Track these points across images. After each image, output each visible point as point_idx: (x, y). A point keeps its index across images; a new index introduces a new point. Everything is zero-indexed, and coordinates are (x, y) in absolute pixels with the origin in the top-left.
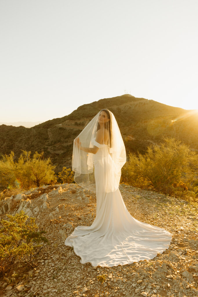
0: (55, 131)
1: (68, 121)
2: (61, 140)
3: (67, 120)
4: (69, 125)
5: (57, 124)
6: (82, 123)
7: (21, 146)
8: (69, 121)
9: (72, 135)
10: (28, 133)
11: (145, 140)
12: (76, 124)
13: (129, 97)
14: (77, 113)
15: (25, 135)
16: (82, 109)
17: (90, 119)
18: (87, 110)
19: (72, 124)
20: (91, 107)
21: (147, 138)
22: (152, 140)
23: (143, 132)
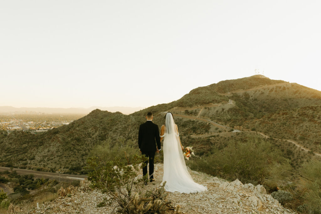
0: (159, 120)
1: (177, 107)
3: (175, 106)
4: (177, 114)
5: (162, 111)
6: (194, 111)
8: (178, 109)
9: (180, 126)
10: (125, 121)
11: (284, 140)
12: (187, 112)
13: (261, 78)
14: (189, 97)
15: (121, 124)
16: (195, 94)
17: (205, 107)
18: (202, 95)
19: (181, 113)
20: (207, 91)
21: (288, 136)
22: (295, 140)
23: (282, 128)
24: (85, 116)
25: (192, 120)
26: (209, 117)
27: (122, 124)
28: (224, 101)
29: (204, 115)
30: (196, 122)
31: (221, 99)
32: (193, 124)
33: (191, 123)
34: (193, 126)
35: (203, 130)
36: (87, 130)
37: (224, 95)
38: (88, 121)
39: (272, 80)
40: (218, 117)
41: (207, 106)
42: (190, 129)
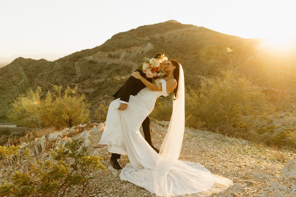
0: (84, 65)
1: (100, 52)
2: (92, 75)
3: (99, 51)
4: (100, 58)
5: (86, 56)
6: (117, 55)
7: (42, 83)
8: (102, 53)
9: (105, 69)
10: (50, 67)
11: (195, 76)
12: (110, 56)
13: (174, 23)
14: (111, 42)
15: (46, 70)
16: (117, 38)
17: (127, 50)
18: (123, 39)
19: (104, 57)
20: (128, 36)
21: (197, 73)
22: (204, 75)
23: (193, 66)
24: (7, 65)
25: (115, 63)
26: (130, 60)
27: (48, 70)
28: (143, 45)
29: (125, 58)
30: (119, 65)
31: (140, 43)
32: (116, 66)
33: (115, 65)
34: (117, 68)
35: (126, 71)
36: (11, 78)
37: (143, 39)
38: (11, 69)
39: (184, 25)
40: (139, 59)
41: (129, 50)
42: (114, 71)
